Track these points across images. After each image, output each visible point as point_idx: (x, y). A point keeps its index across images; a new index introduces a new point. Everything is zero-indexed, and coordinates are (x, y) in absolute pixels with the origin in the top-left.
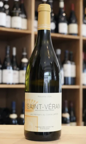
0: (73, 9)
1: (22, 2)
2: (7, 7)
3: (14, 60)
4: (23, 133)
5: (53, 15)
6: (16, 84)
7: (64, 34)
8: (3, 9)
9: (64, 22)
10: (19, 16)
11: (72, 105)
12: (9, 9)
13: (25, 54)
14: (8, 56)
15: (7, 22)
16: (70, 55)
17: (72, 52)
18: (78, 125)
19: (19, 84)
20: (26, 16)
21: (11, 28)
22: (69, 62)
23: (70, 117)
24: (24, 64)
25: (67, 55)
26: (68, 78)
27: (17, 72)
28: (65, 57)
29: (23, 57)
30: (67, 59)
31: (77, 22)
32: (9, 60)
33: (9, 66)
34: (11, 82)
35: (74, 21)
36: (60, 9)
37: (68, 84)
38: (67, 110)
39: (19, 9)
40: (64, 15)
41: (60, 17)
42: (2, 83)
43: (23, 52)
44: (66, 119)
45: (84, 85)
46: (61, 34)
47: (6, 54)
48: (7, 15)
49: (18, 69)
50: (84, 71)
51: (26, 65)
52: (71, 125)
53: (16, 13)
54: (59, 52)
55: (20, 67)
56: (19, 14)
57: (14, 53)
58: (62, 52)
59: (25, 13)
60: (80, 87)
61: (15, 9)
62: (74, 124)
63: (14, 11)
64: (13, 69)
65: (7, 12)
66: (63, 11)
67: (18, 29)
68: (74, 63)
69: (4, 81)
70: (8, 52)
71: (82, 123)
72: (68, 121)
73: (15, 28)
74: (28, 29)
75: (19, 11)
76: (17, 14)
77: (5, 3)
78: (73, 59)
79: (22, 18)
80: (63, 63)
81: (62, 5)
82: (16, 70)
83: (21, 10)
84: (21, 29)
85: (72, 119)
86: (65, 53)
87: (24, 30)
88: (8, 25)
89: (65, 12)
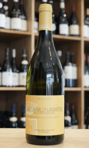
0: (74, 10)
1: (22, 3)
2: (6, 8)
3: (14, 62)
4: (25, 136)
5: (54, 16)
6: (16, 86)
7: (64, 35)
8: (3, 11)
9: (64, 23)
10: (18, 17)
11: (73, 107)
12: (8, 10)
13: (25, 56)
14: (8, 58)
15: (6, 23)
16: (71, 56)
17: (73, 54)
18: (80, 128)
19: (19, 86)
20: (25, 18)
21: (11, 29)
22: (70, 64)
23: (72, 120)
24: (24, 66)
25: (68, 57)
26: (69, 80)
28: (66, 59)
29: (23, 59)
30: (68, 61)
31: (78, 23)
32: (8, 62)
33: (9, 68)
34: (11, 84)
35: (75, 22)
36: (61, 10)
37: (69, 87)
38: (68, 112)
39: (19, 10)
40: (65, 15)
41: (61, 18)
42: (2, 86)
43: (23, 53)
44: (68, 121)
45: (85, 87)
46: (62, 35)
47: (6, 56)
48: (6, 16)
49: (18, 71)
50: (85, 73)
51: (26, 67)
52: (72, 128)
53: (15, 14)
54: (60, 53)
55: (20, 69)
56: (19, 15)
57: (14, 55)
58: (62, 54)
59: (25, 14)
60: (82, 89)
61: (15, 10)
62: (76, 127)
63: (14, 13)
64: (13, 71)
65: (7, 13)
66: (64, 11)
67: (18, 30)
68: (75, 65)
69: (4, 84)
70: (8, 54)
71: (84, 126)
72: (70, 124)
73: (15, 30)
74: (28, 31)
75: (18, 12)
76: (17, 15)
77: (4, 4)
78: (75, 61)
79: (22, 19)
80: (64, 64)
81: (63, 5)
82: (16, 72)
83: (20, 11)
84: (21, 31)
85: (74, 122)
86: (66, 55)
87: (24, 31)
88: (8, 27)
89: (66, 13)
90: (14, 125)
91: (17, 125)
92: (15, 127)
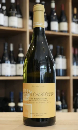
0: (63, 9)
1: (18, 4)
2: (4, 8)
3: (12, 55)
5: (46, 14)
6: (14, 76)
7: (55, 31)
8: (1, 10)
9: (55, 20)
10: (15, 16)
11: (63, 94)
12: (6, 10)
13: (21, 49)
14: (6, 51)
16: (61, 50)
17: (63, 47)
18: (69, 111)
19: (16, 76)
20: (21, 16)
21: (8, 27)
22: (60, 56)
23: (62, 105)
24: (20, 59)
25: (58, 50)
26: (59, 70)
27: (14, 66)
29: (19, 52)
30: (58, 53)
31: (67, 20)
32: (7, 55)
33: (7, 60)
34: (9, 74)
35: (64, 20)
36: (52, 9)
37: (60, 76)
38: (59, 98)
39: (16, 10)
40: (55, 14)
41: (52, 16)
42: (1, 76)
43: (19, 47)
44: (59, 106)
45: (74, 76)
46: (53, 31)
47: (4, 49)
48: (5, 15)
49: (15, 63)
51: (22, 59)
52: (63, 112)
53: (12, 13)
54: (51, 47)
55: (17, 61)
56: (16, 14)
57: (12, 49)
58: (54, 47)
59: (21, 13)
60: (71, 78)
61: (12, 10)
62: (66, 110)
63: (11, 12)
64: (11, 63)
65: (5, 12)
66: (54, 11)
67: (15, 27)
68: (64, 57)
69: (3, 74)
70: (6, 48)
71: (73, 110)
72: (61, 108)
73: (12, 27)
74: (23, 28)
75: (15, 11)
76: (14, 14)
77: (3, 4)
78: (64, 53)
79: (18, 17)
80: (55, 57)
81: (53, 5)
82: (13, 64)
83: (17, 11)
84: (18, 28)
85: (64, 107)
86: (57, 48)
88: (6, 24)
89: (56, 12)
90: (12, 109)
91: (14, 109)
92: (13, 111)
